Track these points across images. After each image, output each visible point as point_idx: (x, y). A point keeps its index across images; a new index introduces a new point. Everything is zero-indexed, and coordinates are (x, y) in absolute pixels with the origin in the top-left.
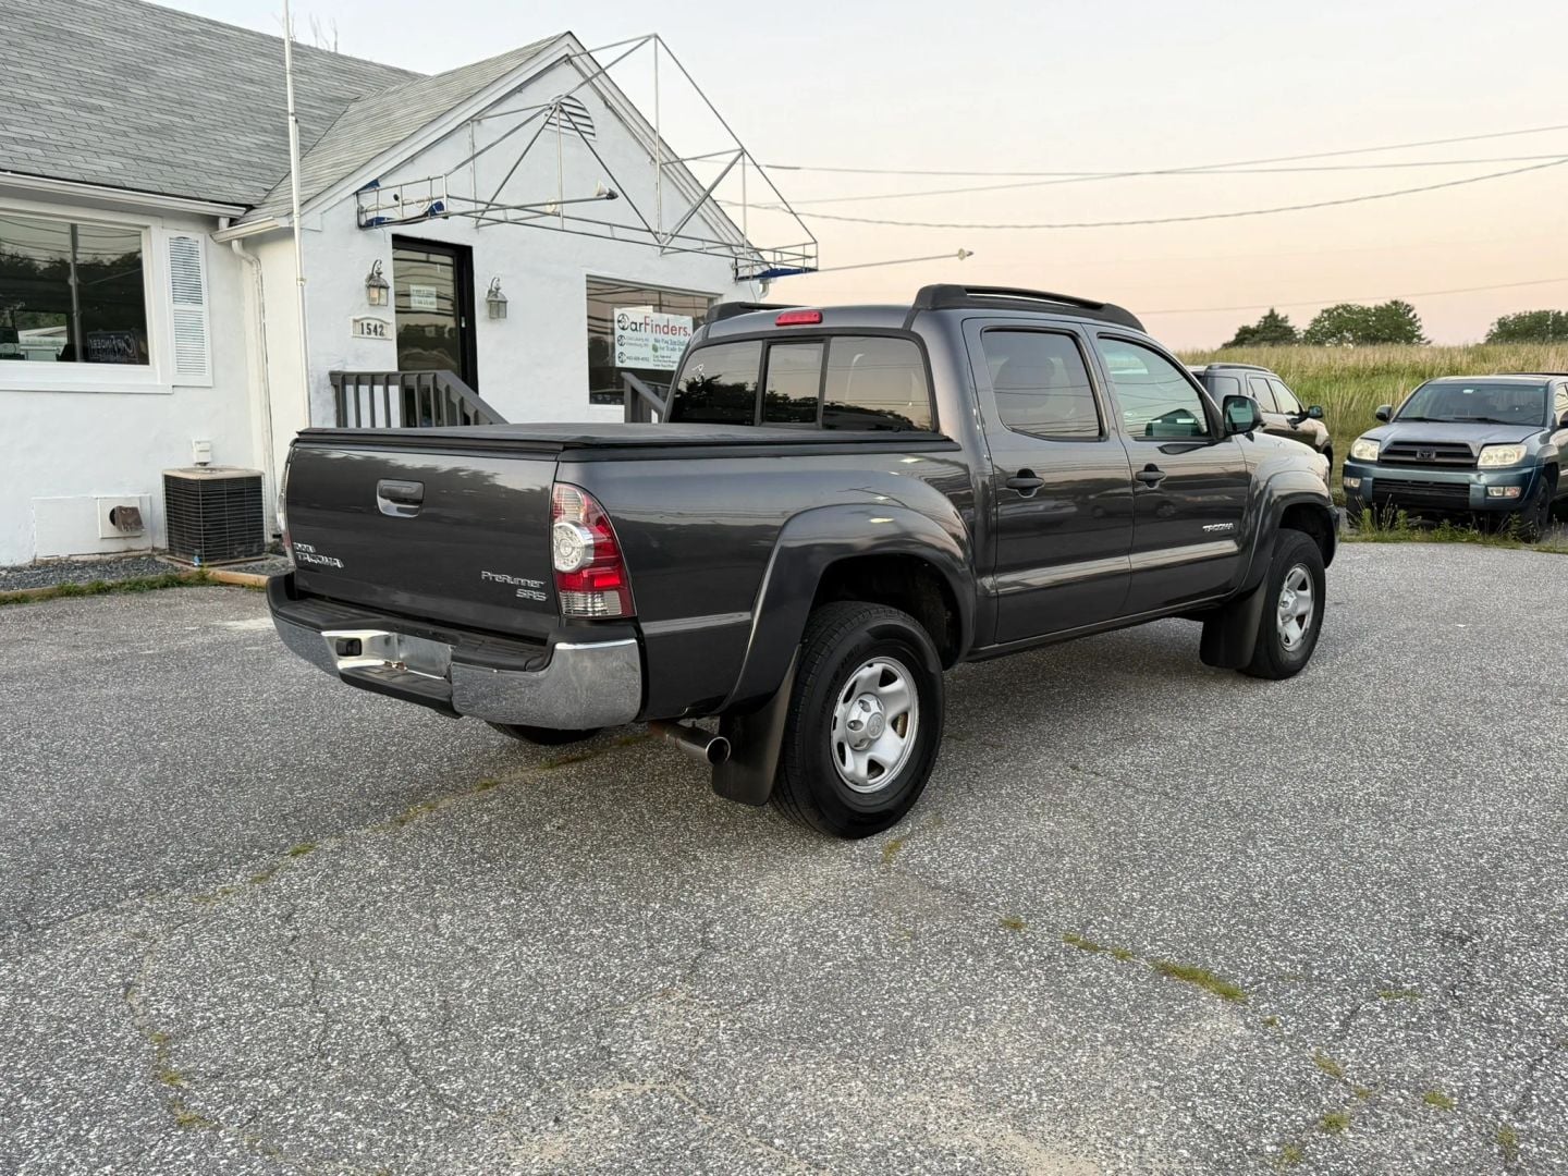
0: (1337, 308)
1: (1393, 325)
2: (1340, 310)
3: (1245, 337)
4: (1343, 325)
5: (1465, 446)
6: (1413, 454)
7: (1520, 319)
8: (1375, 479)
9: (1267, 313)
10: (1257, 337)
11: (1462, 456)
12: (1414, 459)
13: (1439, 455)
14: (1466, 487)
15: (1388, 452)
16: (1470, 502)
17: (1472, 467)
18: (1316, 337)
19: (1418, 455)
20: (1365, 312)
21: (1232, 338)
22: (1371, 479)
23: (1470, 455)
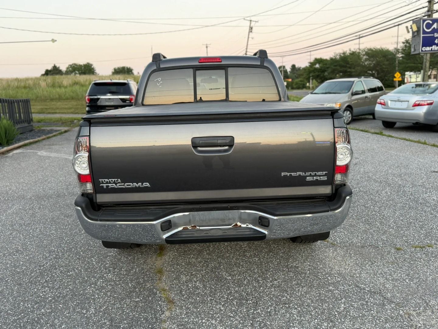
0: (73, 64)
1: (88, 69)
2: (74, 65)
3: (47, 73)
4: (75, 69)
7: (119, 68)
9: (53, 65)
10: (52, 72)
18: (68, 72)
20: (80, 66)
21: (44, 73)
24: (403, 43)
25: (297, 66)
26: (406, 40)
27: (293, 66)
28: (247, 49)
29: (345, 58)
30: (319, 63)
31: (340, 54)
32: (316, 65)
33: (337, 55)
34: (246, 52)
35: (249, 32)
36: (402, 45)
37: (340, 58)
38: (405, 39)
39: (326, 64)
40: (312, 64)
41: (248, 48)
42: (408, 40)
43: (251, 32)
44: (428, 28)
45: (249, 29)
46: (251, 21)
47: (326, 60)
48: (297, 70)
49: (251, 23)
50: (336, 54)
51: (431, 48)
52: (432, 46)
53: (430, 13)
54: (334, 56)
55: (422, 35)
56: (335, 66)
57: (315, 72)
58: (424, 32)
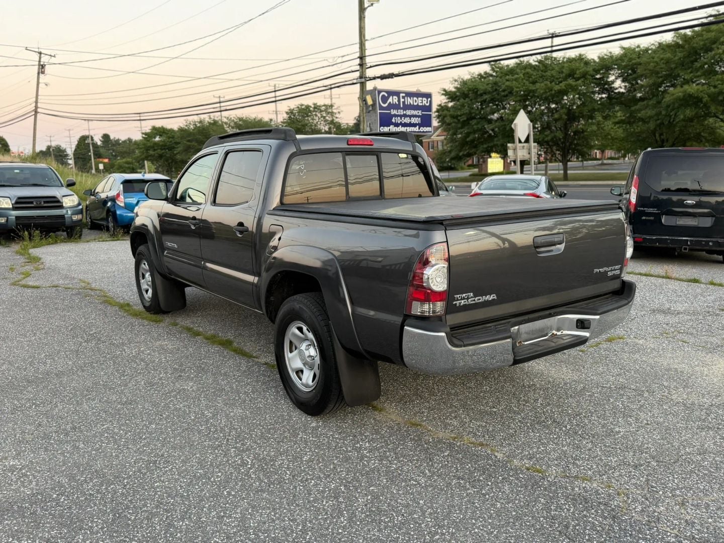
5: (54, 197)
6: (32, 203)
8: (16, 217)
11: (54, 202)
12: (32, 205)
13: (45, 202)
14: (63, 217)
15: (17, 203)
16: (66, 223)
17: (61, 207)
19: (34, 203)
22: (14, 217)
23: (59, 201)
24: (287, 113)
25: (112, 137)
26: (290, 110)
27: (106, 137)
28: (36, 102)
29: (204, 129)
30: (161, 136)
31: (195, 122)
32: (155, 138)
33: (190, 124)
34: (36, 107)
35: (38, 73)
36: (286, 116)
37: (195, 128)
38: (289, 108)
39: (173, 137)
40: (148, 136)
41: (39, 101)
42: (293, 110)
43: (43, 73)
44: (384, 103)
45: (39, 68)
46: (40, 53)
47: (172, 131)
48: (113, 145)
49: (40, 58)
50: (188, 122)
51: (389, 128)
52: (389, 126)
53: (363, 80)
54: (186, 126)
55: (379, 111)
56: (189, 141)
57: (155, 150)
58: (381, 108)
